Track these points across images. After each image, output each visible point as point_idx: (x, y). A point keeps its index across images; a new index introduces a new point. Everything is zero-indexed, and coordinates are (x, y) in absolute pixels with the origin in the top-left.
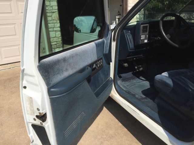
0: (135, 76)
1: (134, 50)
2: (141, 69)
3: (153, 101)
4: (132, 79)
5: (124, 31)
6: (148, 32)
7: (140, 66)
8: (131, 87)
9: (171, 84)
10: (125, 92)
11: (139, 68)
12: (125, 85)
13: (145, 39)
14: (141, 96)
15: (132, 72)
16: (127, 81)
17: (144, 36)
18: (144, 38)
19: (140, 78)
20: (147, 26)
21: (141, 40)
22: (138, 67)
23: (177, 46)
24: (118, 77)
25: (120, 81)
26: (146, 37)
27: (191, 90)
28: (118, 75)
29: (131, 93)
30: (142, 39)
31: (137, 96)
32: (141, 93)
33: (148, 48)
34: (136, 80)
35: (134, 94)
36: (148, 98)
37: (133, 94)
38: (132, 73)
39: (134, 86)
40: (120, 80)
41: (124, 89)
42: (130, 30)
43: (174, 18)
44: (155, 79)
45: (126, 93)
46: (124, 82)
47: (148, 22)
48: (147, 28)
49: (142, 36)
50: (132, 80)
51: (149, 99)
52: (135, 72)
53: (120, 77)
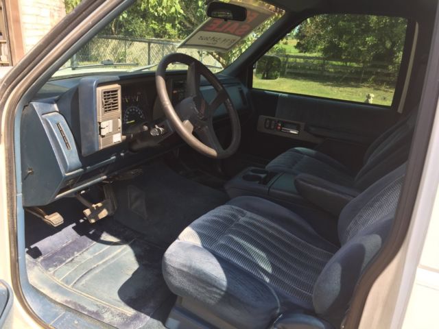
0: (84, 237)
1: (81, 170)
2: (104, 214)
3: (161, 323)
4: (78, 251)
5: (35, 105)
6: (119, 110)
7: (99, 205)
8: (79, 285)
9: (219, 276)
10: (63, 312)
11: (95, 212)
12: (59, 281)
13: (115, 132)
14: (121, 315)
15: (74, 225)
16: (61, 262)
17: (111, 121)
18: (111, 130)
19: (102, 238)
20: (116, 91)
21: (103, 136)
22: (92, 210)
23: (213, 152)
24: (27, 256)
25: (36, 268)
26: (115, 124)
27: (267, 280)
28: (27, 249)
29: (83, 308)
30: (104, 132)
31: (107, 317)
32: (118, 298)
33: (122, 154)
34: (91, 249)
35: (94, 309)
36: (143, 315)
37: (93, 313)
38: (74, 228)
39: (88, 277)
40: (35, 264)
41: (59, 298)
42: (56, 101)
43: (186, 67)
44: (168, 262)
45: (69, 315)
46: (52, 270)
47: (117, 77)
48: (115, 98)
49: (103, 125)
50: (76, 254)
51: (148, 318)
52: (82, 221)
53: (35, 253)
